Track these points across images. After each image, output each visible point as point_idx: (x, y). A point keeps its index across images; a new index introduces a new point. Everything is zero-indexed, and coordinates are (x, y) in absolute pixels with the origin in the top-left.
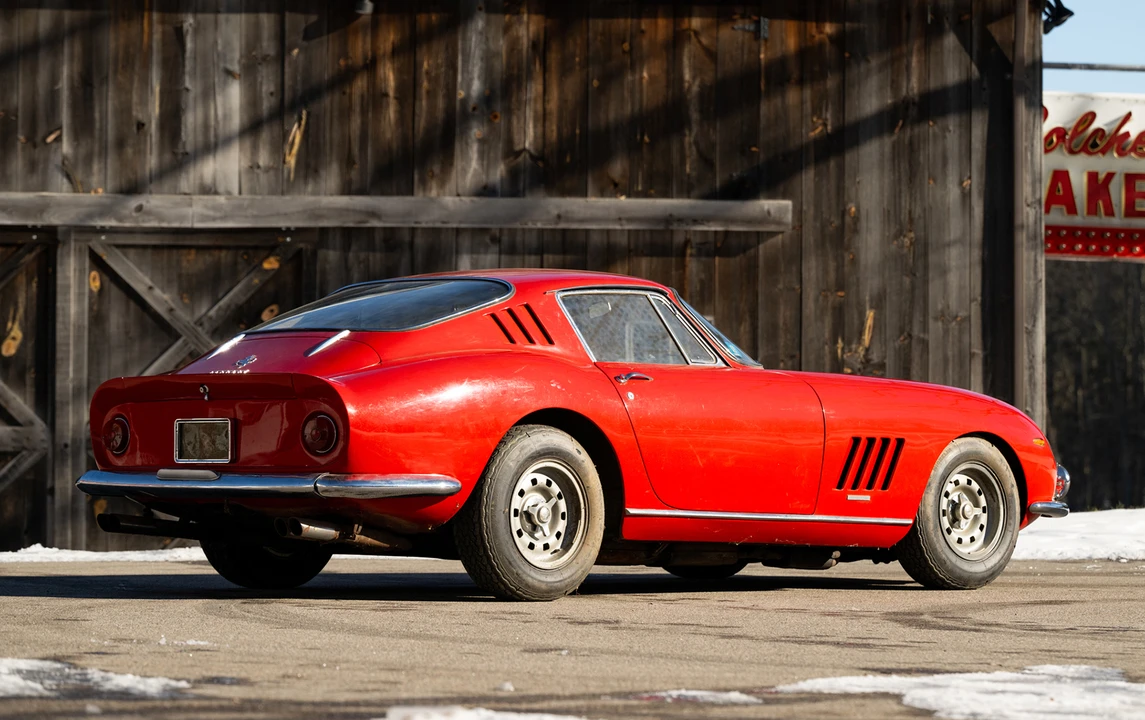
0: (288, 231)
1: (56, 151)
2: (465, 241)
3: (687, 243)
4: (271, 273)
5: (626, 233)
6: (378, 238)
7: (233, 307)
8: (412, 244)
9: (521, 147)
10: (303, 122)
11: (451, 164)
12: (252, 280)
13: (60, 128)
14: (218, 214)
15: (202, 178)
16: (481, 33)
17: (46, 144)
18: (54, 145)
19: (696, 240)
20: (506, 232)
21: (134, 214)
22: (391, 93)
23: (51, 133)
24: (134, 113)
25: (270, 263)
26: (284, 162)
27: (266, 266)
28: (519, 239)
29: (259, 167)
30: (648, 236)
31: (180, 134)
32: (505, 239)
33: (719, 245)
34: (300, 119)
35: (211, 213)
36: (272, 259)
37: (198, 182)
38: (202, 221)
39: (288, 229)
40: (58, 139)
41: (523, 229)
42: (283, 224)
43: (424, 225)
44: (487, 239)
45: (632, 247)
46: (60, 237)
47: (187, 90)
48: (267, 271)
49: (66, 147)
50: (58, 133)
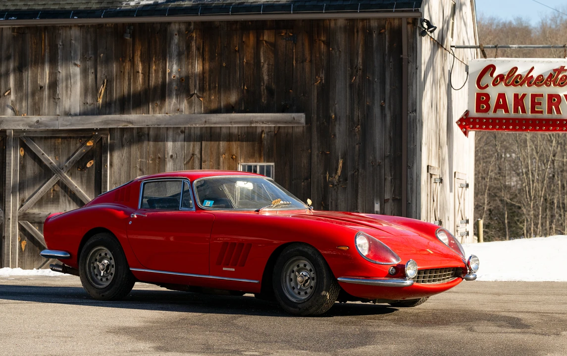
0: (97, 130)
1: (8, 98)
2: (171, 133)
3: (262, 131)
4: (90, 148)
5: (237, 128)
6: (135, 132)
7: (75, 162)
8: (148, 134)
9: (193, 92)
10: (105, 84)
11: (165, 100)
12: (82, 150)
13: (10, 89)
14: (68, 123)
15: (65, 108)
16: (176, 45)
17: (5, 96)
18: (8, 97)
19: (266, 130)
20: (187, 128)
21: (36, 124)
22: (140, 72)
23: (6, 92)
24: (39, 83)
25: (90, 143)
26: (97, 101)
27: (88, 144)
28: (192, 131)
29: (87, 103)
30: (246, 129)
31: (56, 90)
32: (187, 131)
33: (276, 132)
34: (104, 83)
35: (65, 123)
36: (90, 142)
37: (63, 110)
38: (61, 126)
39: (97, 129)
40: (9, 94)
41: (194, 127)
42: (95, 127)
43: (153, 126)
44: (179, 131)
45: (239, 134)
46: (7, 134)
47: (59, 72)
48: (88, 146)
49: (12, 97)
50: (9, 91)
